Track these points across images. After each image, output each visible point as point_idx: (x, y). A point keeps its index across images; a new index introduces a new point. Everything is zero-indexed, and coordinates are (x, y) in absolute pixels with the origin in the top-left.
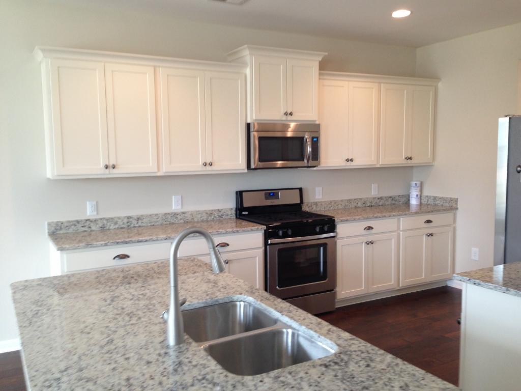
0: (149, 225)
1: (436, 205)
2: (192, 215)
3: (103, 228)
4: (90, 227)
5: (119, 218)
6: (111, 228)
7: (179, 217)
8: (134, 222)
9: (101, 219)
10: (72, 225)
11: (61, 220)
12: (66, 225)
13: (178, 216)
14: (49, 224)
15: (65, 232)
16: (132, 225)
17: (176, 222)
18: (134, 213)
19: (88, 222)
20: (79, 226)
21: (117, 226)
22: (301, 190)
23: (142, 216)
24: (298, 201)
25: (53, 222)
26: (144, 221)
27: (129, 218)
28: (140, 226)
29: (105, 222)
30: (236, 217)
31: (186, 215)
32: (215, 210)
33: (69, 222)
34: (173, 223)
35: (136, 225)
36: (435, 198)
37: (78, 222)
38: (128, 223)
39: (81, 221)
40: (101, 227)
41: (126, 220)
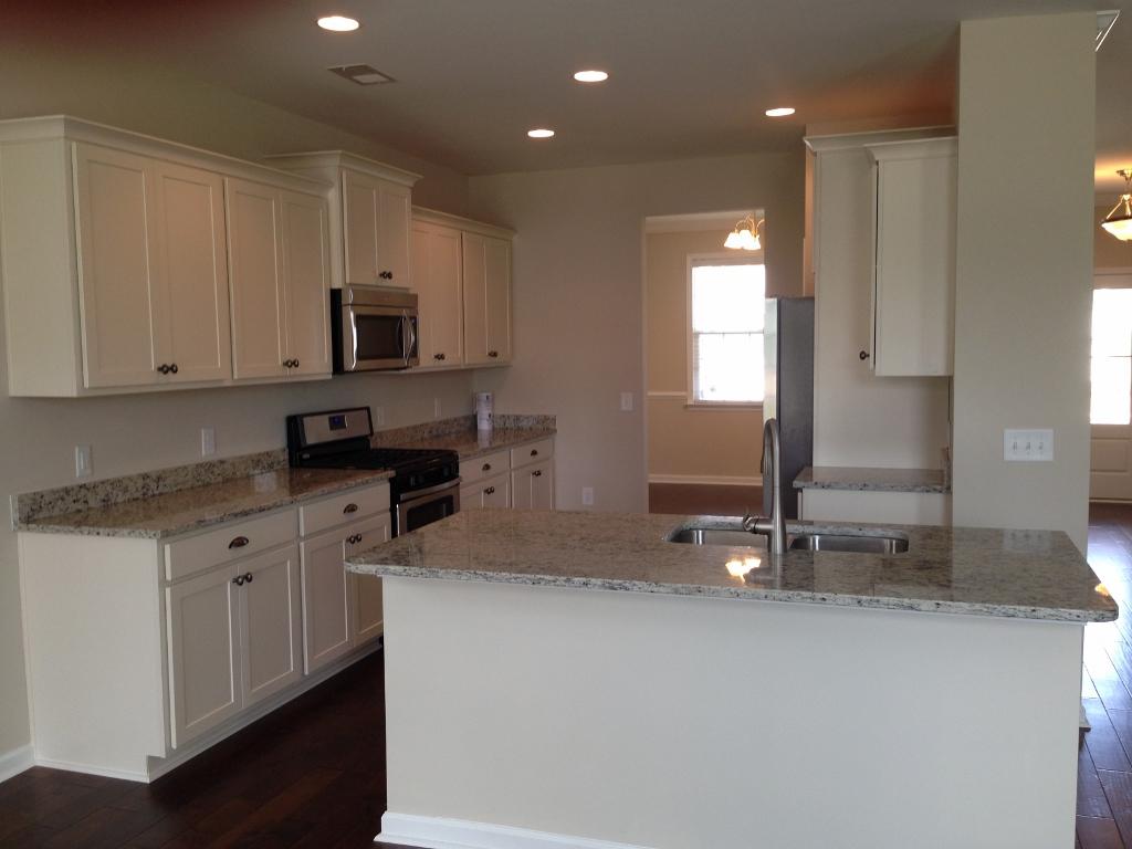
0: (175, 489)
1: (519, 429)
2: (233, 464)
3: (107, 504)
4: (86, 502)
5: (130, 479)
6: (120, 500)
7: (217, 471)
8: (153, 485)
9: (103, 483)
10: (58, 499)
11: (39, 490)
12: (47, 499)
13: (215, 469)
14: (21, 500)
15: (47, 515)
16: (150, 493)
17: (213, 481)
18: (151, 465)
19: (82, 490)
20: (69, 499)
21: (128, 496)
22: (368, 409)
23: (164, 471)
24: (367, 432)
25: (26, 495)
26: (168, 482)
27: (145, 476)
28: (161, 494)
29: (109, 488)
30: (291, 465)
31: (226, 466)
32: (263, 454)
33: (53, 492)
34: (208, 484)
35: (156, 492)
36: (517, 418)
37: (67, 491)
38: (143, 488)
39: (73, 489)
40: (104, 501)
41: (140, 483)
